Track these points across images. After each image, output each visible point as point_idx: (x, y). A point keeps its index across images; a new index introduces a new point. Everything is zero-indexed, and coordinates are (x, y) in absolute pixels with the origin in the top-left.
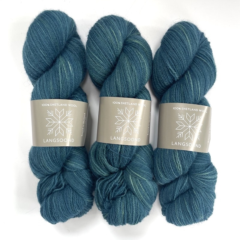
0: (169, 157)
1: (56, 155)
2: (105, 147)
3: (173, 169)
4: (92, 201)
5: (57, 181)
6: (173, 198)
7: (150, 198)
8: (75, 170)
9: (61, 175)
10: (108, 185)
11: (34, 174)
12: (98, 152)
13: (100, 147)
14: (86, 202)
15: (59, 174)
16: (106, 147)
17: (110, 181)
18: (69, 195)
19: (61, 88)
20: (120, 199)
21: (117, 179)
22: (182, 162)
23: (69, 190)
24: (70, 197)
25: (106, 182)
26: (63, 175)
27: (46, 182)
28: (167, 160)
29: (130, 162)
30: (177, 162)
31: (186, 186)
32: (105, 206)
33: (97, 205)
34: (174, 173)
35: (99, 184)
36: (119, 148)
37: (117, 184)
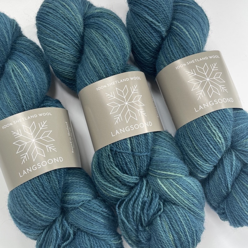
0: (200, 130)
1: (44, 189)
2: (109, 150)
3: (211, 144)
4: (120, 241)
5: (60, 231)
6: (228, 188)
7: (197, 200)
8: (80, 204)
9: (64, 220)
10: (133, 206)
11: (25, 233)
12: (102, 162)
13: (102, 154)
14: (113, 245)
15: (60, 220)
16: (111, 150)
17: (133, 199)
18: (84, 244)
19: (21, 95)
20: (158, 218)
21: (143, 192)
22: (220, 129)
23: (82, 237)
24: (86, 246)
25: (129, 203)
26: (66, 220)
27: (46, 239)
28: (200, 135)
29: (150, 160)
30: (214, 131)
31: (237, 165)
32: (142, 239)
33: (130, 244)
34: (214, 150)
35: (121, 210)
36: (128, 143)
37: (146, 199)
